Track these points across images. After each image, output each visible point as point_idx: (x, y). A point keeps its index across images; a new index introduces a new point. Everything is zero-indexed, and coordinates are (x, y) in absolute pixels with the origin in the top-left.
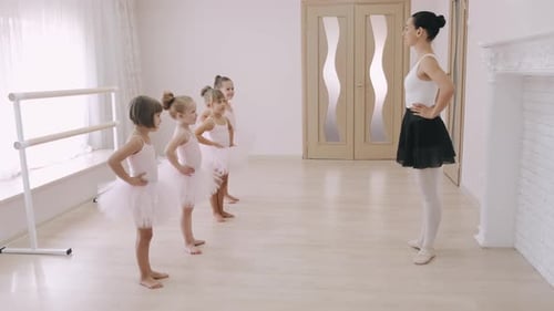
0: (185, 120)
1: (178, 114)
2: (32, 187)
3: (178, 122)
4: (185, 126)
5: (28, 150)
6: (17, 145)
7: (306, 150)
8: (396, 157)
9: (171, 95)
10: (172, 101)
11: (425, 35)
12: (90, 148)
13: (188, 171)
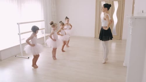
0: (55, 29)
1: (53, 27)
2: (22, 43)
3: (53, 29)
4: (54, 30)
5: (21, 35)
6: (18, 34)
7: (95, 36)
8: (99, 37)
9: (53, 22)
10: (53, 23)
11: (107, 9)
12: (42, 33)
13: (55, 40)
